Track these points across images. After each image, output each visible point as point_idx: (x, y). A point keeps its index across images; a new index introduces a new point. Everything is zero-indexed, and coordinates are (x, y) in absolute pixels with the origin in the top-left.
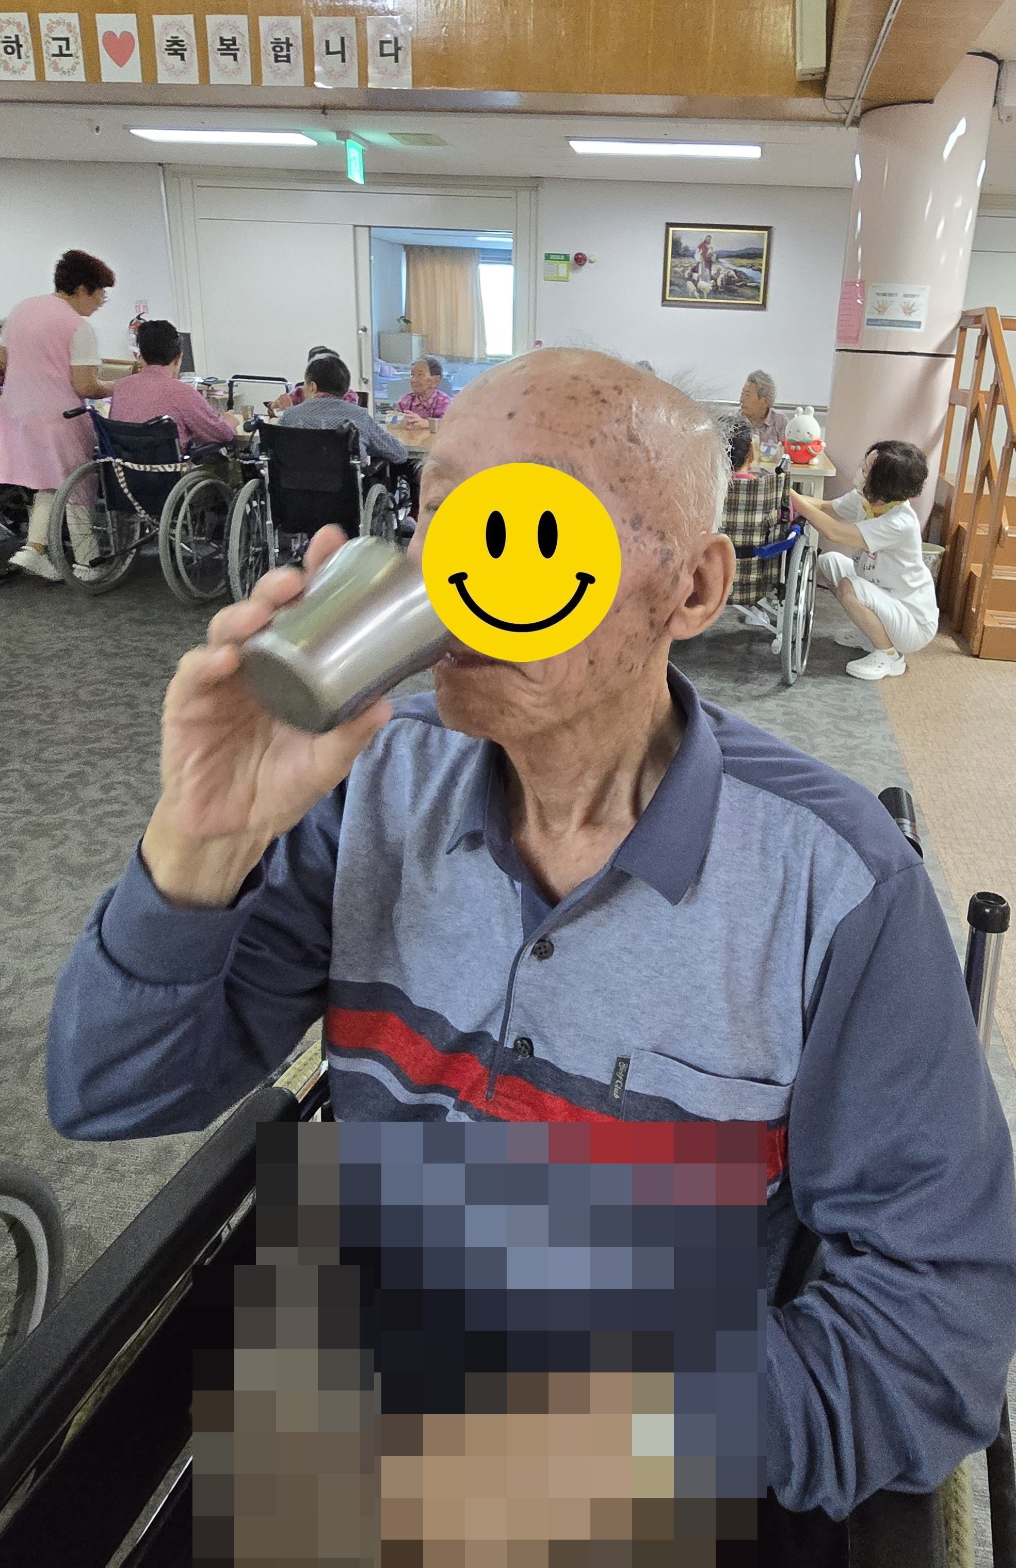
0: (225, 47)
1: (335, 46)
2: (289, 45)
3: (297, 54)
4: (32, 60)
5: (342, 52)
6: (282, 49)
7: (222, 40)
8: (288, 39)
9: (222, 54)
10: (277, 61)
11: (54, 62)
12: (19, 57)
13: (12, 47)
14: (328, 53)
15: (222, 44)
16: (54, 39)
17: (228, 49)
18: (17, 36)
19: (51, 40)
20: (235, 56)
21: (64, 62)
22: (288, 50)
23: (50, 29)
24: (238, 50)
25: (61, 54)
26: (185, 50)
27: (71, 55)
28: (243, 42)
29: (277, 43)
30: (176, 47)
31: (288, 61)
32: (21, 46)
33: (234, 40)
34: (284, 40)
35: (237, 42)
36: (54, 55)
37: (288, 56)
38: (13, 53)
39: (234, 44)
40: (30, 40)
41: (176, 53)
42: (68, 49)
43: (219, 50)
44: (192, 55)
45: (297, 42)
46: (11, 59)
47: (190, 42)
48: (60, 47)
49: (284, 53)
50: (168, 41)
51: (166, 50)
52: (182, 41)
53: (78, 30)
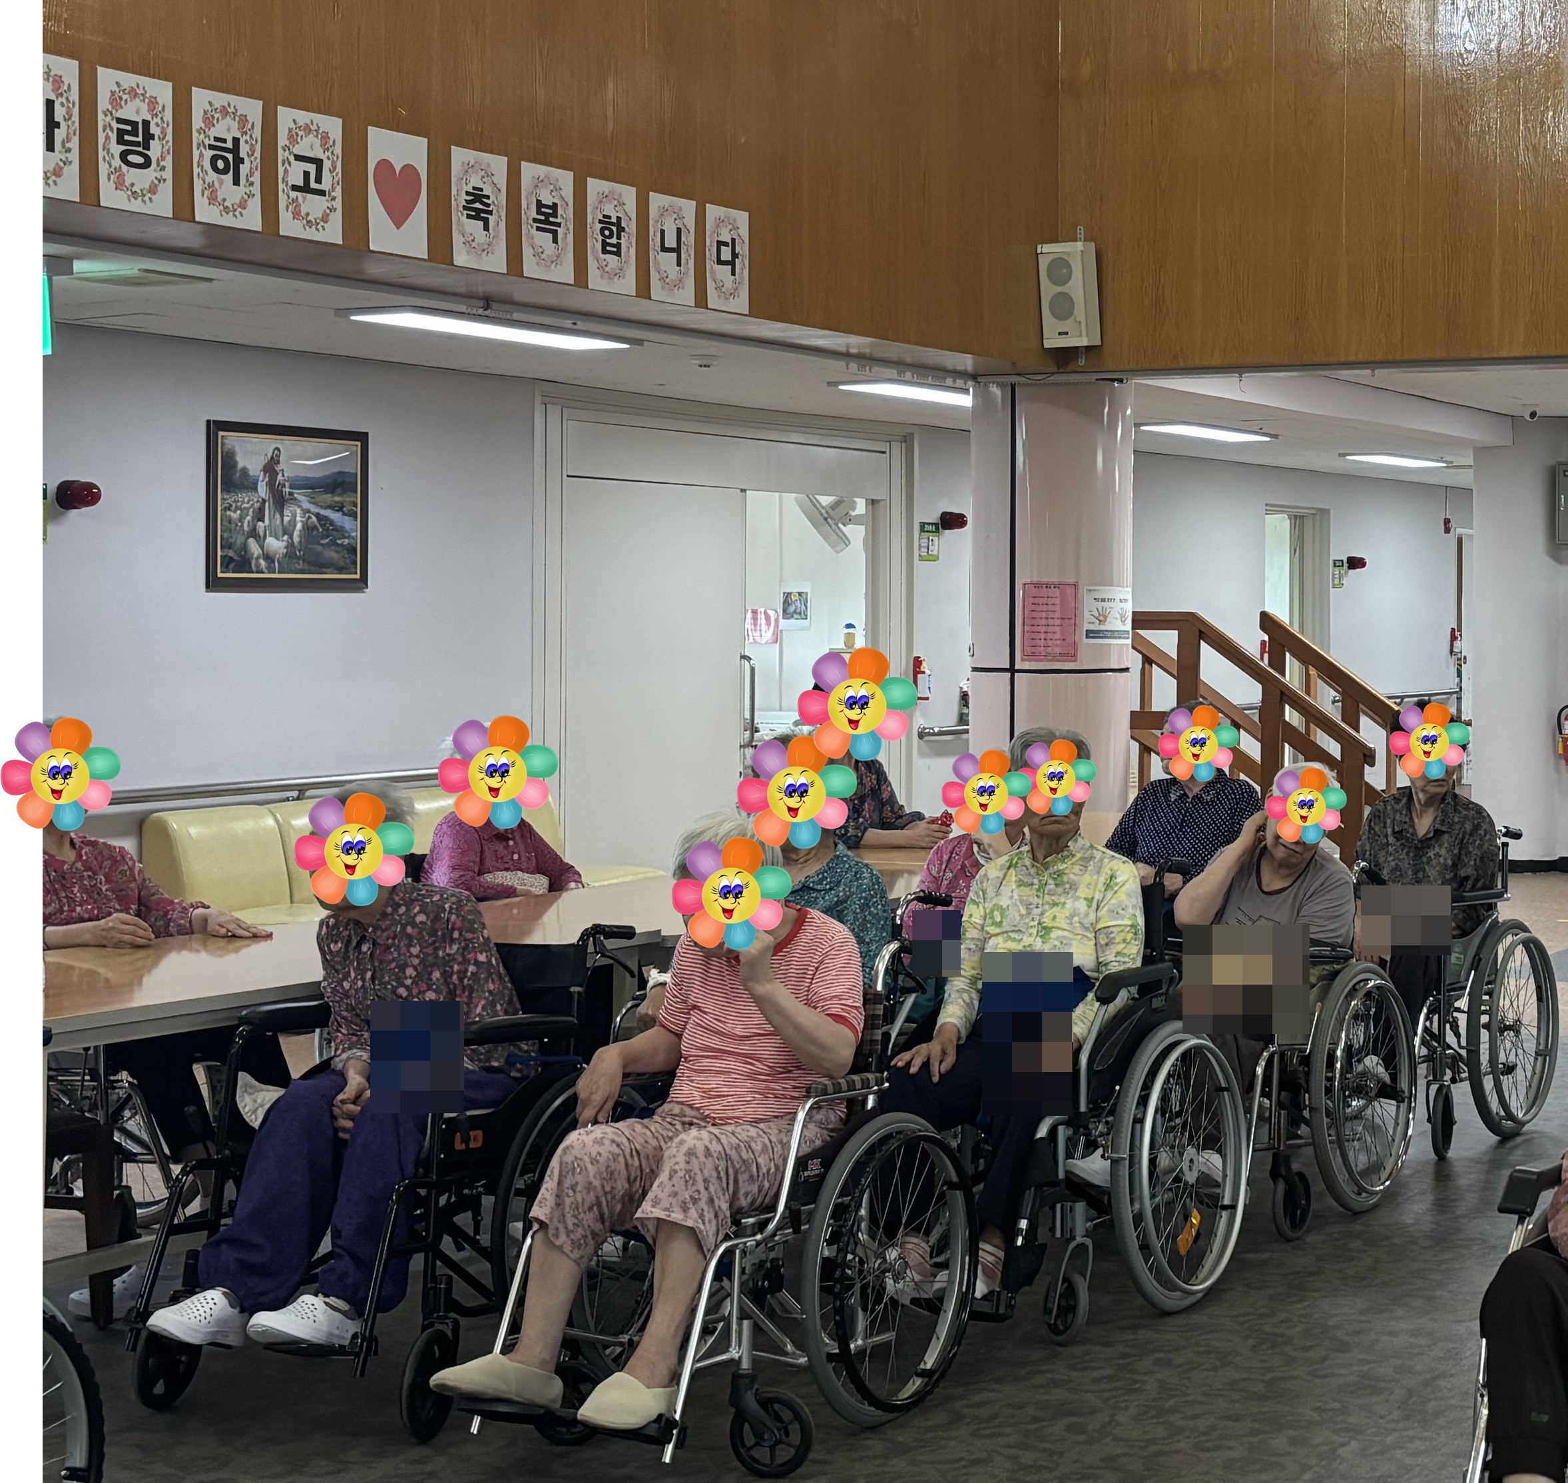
0: (542, 218)
1: (671, 242)
2: (621, 229)
3: (628, 243)
4: (256, 189)
5: (677, 251)
6: (611, 236)
7: (540, 204)
8: (619, 218)
9: (538, 229)
10: (605, 251)
11: (295, 200)
12: (236, 182)
13: (225, 160)
14: (664, 249)
15: (539, 212)
16: (298, 158)
17: (547, 222)
18: (236, 141)
19: (292, 158)
20: (555, 234)
21: (313, 205)
22: (619, 237)
23: (293, 138)
24: (559, 225)
25: (305, 188)
26: (490, 213)
27: (322, 193)
28: (566, 214)
29: (605, 221)
30: (477, 205)
31: (618, 254)
32: (242, 161)
33: (554, 207)
34: (614, 220)
35: (560, 211)
36: (295, 188)
37: (618, 246)
38: (225, 171)
39: (555, 215)
40: (258, 154)
41: (477, 215)
42: (319, 180)
43: (535, 220)
44: (498, 221)
45: (631, 226)
46: (221, 182)
47: (498, 201)
48: (306, 175)
49: (614, 241)
50: (468, 193)
51: (465, 208)
52: (488, 197)
53: (338, 150)
